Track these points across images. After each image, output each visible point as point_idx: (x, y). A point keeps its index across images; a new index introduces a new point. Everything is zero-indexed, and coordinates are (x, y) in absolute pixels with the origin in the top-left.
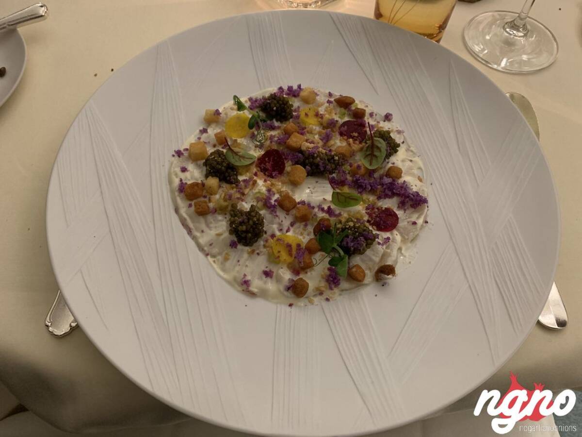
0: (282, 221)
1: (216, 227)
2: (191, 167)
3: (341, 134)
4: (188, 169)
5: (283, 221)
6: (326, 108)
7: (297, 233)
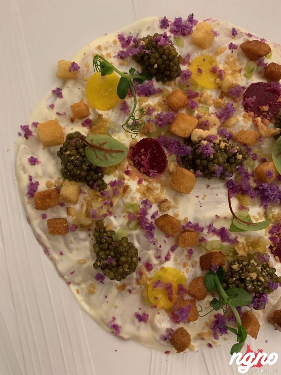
0: (160, 247)
1: (77, 249)
2: (42, 156)
3: (247, 107)
4: (39, 160)
5: (162, 245)
6: (228, 57)
7: (179, 264)
